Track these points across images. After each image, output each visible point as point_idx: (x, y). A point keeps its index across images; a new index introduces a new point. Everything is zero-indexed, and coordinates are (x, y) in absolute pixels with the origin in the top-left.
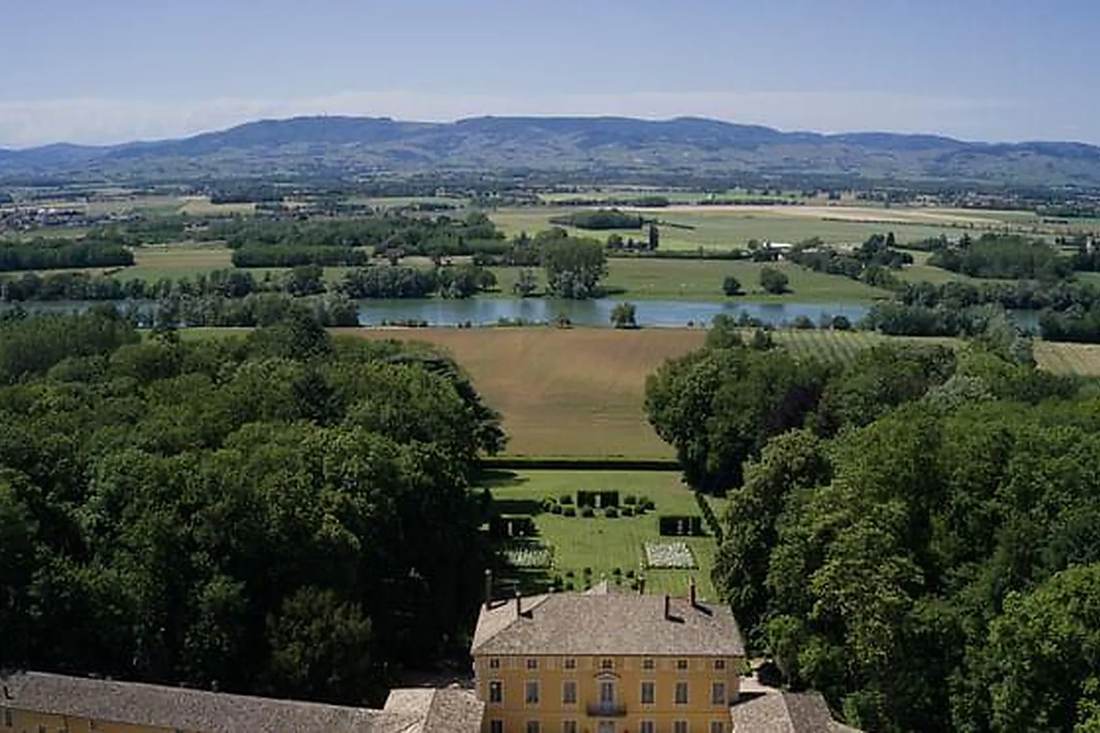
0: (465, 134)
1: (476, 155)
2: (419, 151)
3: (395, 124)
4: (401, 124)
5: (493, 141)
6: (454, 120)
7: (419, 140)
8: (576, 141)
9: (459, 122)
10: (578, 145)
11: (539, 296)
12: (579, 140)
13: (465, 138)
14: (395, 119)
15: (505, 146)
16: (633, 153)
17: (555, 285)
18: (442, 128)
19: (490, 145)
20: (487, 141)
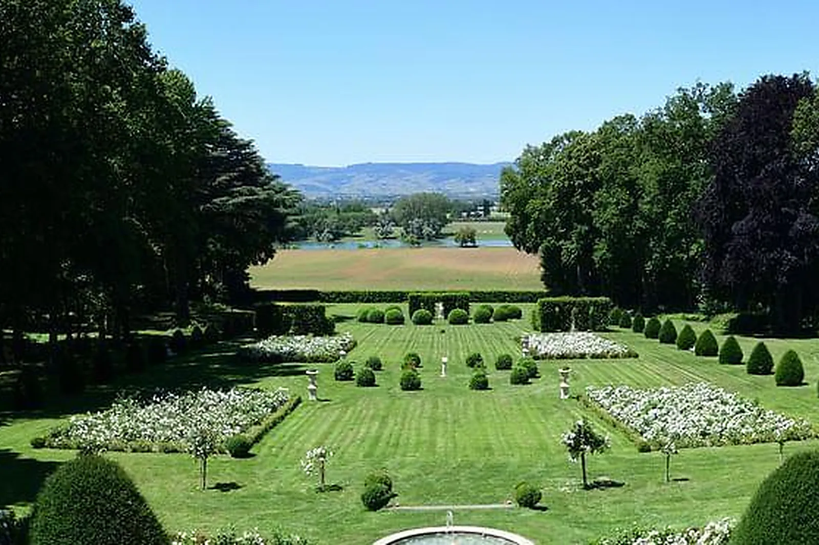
0: (353, 174)
1: (360, 187)
2: (322, 186)
3: (305, 168)
4: (309, 168)
5: (372, 179)
6: (346, 166)
7: (323, 178)
8: (428, 178)
9: (349, 167)
10: (432, 181)
11: (394, 238)
12: (431, 177)
13: (353, 177)
14: (306, 165)
15: (381, 181)
16: (468, 185)
17: (408, 230)
18: (337, 170)
19: (371, 182)
20: (368, 179)
